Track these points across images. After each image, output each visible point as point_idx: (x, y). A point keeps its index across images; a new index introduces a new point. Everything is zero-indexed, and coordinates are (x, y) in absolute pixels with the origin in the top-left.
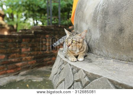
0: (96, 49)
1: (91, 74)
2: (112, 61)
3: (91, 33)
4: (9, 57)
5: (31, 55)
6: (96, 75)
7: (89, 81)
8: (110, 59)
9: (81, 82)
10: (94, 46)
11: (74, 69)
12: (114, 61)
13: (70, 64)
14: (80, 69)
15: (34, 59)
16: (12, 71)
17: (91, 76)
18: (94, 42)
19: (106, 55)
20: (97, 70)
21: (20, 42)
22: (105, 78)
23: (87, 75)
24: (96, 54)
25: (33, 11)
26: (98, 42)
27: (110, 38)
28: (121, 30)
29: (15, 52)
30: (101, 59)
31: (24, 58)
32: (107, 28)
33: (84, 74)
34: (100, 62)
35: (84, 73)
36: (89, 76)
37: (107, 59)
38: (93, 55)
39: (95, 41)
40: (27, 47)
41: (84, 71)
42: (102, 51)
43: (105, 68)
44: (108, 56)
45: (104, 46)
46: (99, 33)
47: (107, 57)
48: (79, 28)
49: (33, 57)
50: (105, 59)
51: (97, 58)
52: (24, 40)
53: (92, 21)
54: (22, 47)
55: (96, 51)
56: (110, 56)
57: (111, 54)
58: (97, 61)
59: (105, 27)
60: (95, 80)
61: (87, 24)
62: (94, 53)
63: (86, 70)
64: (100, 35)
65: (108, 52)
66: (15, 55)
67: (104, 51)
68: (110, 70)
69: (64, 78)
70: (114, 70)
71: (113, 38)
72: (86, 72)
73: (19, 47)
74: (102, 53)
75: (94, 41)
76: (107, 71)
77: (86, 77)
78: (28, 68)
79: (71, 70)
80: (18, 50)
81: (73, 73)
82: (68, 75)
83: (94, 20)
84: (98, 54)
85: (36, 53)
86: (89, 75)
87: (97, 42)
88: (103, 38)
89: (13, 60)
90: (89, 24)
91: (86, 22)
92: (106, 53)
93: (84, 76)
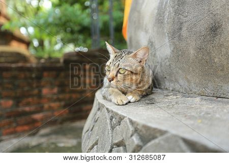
0: (165, 79)
1: (144, 126)
2: (198, 99)
3: (155, 48)
4: (20, 104)
5: (59, 100)
6: (155, 129)
7: (141, 144)
8: (195, 95)
9: (125, 146)
10: (161, 74)
11: (114, 119)
12: (202, 99)
13: (107, 109)
14: (124, 117)
15: (65, 106)
16: (26, 128)
17: (144, 132)
18: (161, 66)
19: (185, 88)
20: (159, 119)
21: (39, 78)
22: (175, 136)
23: (136, 130)
24: (167, 88)
25: (72, 32)
26: (168, 64)
27: (192, 52)
28: (215, 29)
29: (29, 96)
30: (175, 97)
31: (46, 106)
32: (184, 32)
33: (131, 129)
34: (171, 102)
35: (130, 126)
36: (141, 133)
37: (188, 97)
38: (159, 91)
39: (163, 63)
40: (52, 86)
41: (132, 122)
42: (177, 81)
43: (179, 114)
44: (191, 91)
45: (180, 71)
46: (168, 44)
47: (187, 93)
48: (134, 43)
49: (63, 103)
50: (184, 96)
51: (167, 96)
52: (45, 74)
53: (156, 23)
54: (43, 87)
55: (166, 83)
56: (194, 90)
57: (197, 87)
58: (167, 100)
59: (181, 29)
60: (153, 142)
61: (147, 32)
62: (163, 87)
63: (134, 119)
64: (172, 49)
65: (188, 81)
66: (30, 99)
67: (181, 82)
68: (191, 118)
69: (98, 137)
70: (200, 116)
71: (198, 50)
72: (135, 122)
73: (37, 87)
74: (177, 87)
75: (161, 63)
76: (183, 119)
77: (135, 135)
78: (53, 123)
79: (108, 121)
80: (36, 91)
81: (112, 127)
82: (103, 133)
83: (159, 21)
84: (171, 89)
85: (67, 96)
86: (141, 131)
87: (165, 63)
88: (178, 54)
89: (27, 109)
90: (150, 31)
91: (145, 29)
92: (187, 84)
93: (131, 133)
